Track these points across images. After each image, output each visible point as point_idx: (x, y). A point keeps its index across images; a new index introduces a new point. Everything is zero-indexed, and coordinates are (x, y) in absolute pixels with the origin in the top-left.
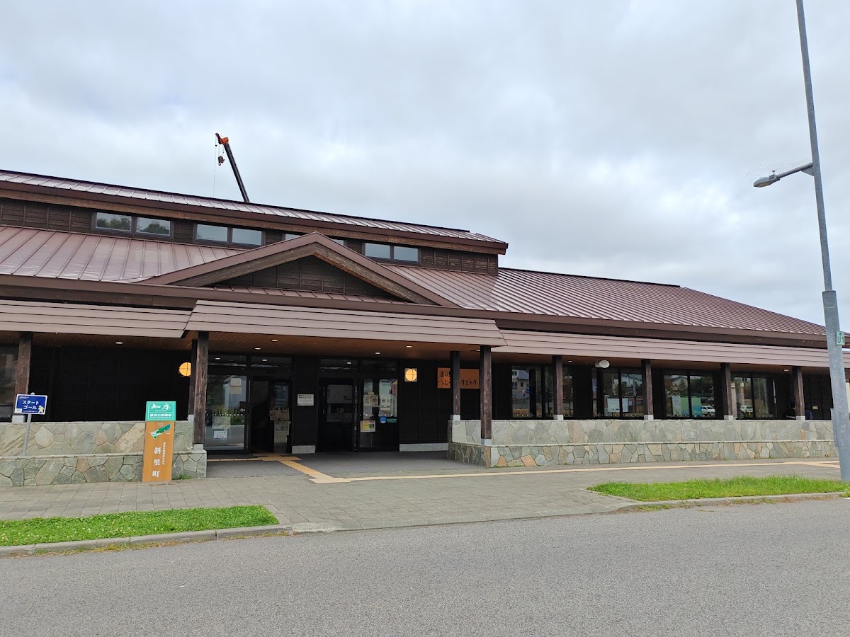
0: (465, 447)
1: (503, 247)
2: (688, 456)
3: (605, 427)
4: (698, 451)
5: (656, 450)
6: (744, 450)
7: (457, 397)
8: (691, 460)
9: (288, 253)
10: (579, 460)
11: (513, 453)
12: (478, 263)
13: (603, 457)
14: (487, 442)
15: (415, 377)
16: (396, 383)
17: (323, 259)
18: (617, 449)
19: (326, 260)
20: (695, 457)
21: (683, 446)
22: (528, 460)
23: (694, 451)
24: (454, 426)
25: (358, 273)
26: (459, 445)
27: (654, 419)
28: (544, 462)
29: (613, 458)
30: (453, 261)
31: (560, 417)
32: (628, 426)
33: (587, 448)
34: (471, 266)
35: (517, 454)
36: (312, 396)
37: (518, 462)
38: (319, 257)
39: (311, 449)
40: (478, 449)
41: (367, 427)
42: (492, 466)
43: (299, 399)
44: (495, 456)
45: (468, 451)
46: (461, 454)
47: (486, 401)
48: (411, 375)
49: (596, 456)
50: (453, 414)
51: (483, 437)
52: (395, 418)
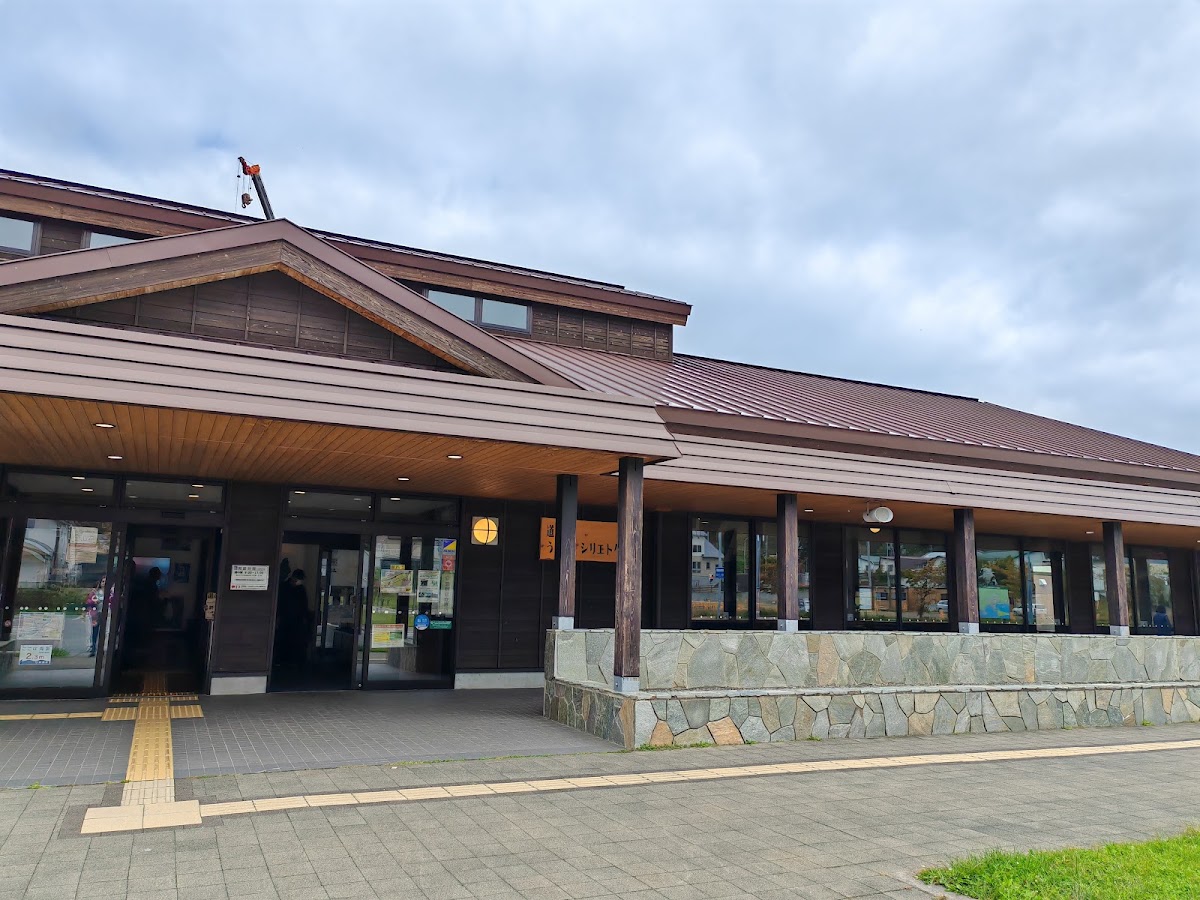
0: (578, 692)
1: (682, 312)
2: (1071, 719)
3: (884, 649)
4: (1092, 707)
5: (1007, 704)
6: (1180, 703)
7: (568, 577)
8: (1080, 726)
9: (216, 258)
10: (841, 729)
11: (688, 713)
12: (636, 338)
13: (895, 722)
14: (630, 686)
15: (493, 535)
16: (453, 546)
17: (299, 278)
18: (925, 703)
19: (307, 283)
20: (1087, 721)
21: (1063, 697)
22: (725, 731)
23: (1084, 706)
24: (559, 642)
25: (373, 310)
26: (566, 687)
27: (981, 631)
28: (761, 734)
29: (917, 723)
30: (592, 331)
31: (792, 625)
32: (931, 645)
33: (859, 700)
34: (624, 343)
35: (697, 716)
36: (266, 568)
37: (700, 736)
38: (291, 274)
39: (256, 685)
40: (608, 701)
41: (384, 636)
42: (637, 746)
43: (234, 577)
44: (644, 719)
45: (586, 703)
46: (571, 707)
47: (627, 587)
48: (485, 531)
49: (878, 720)
50: (558, 615)
51: (618, 673)
52: (448, 619)
